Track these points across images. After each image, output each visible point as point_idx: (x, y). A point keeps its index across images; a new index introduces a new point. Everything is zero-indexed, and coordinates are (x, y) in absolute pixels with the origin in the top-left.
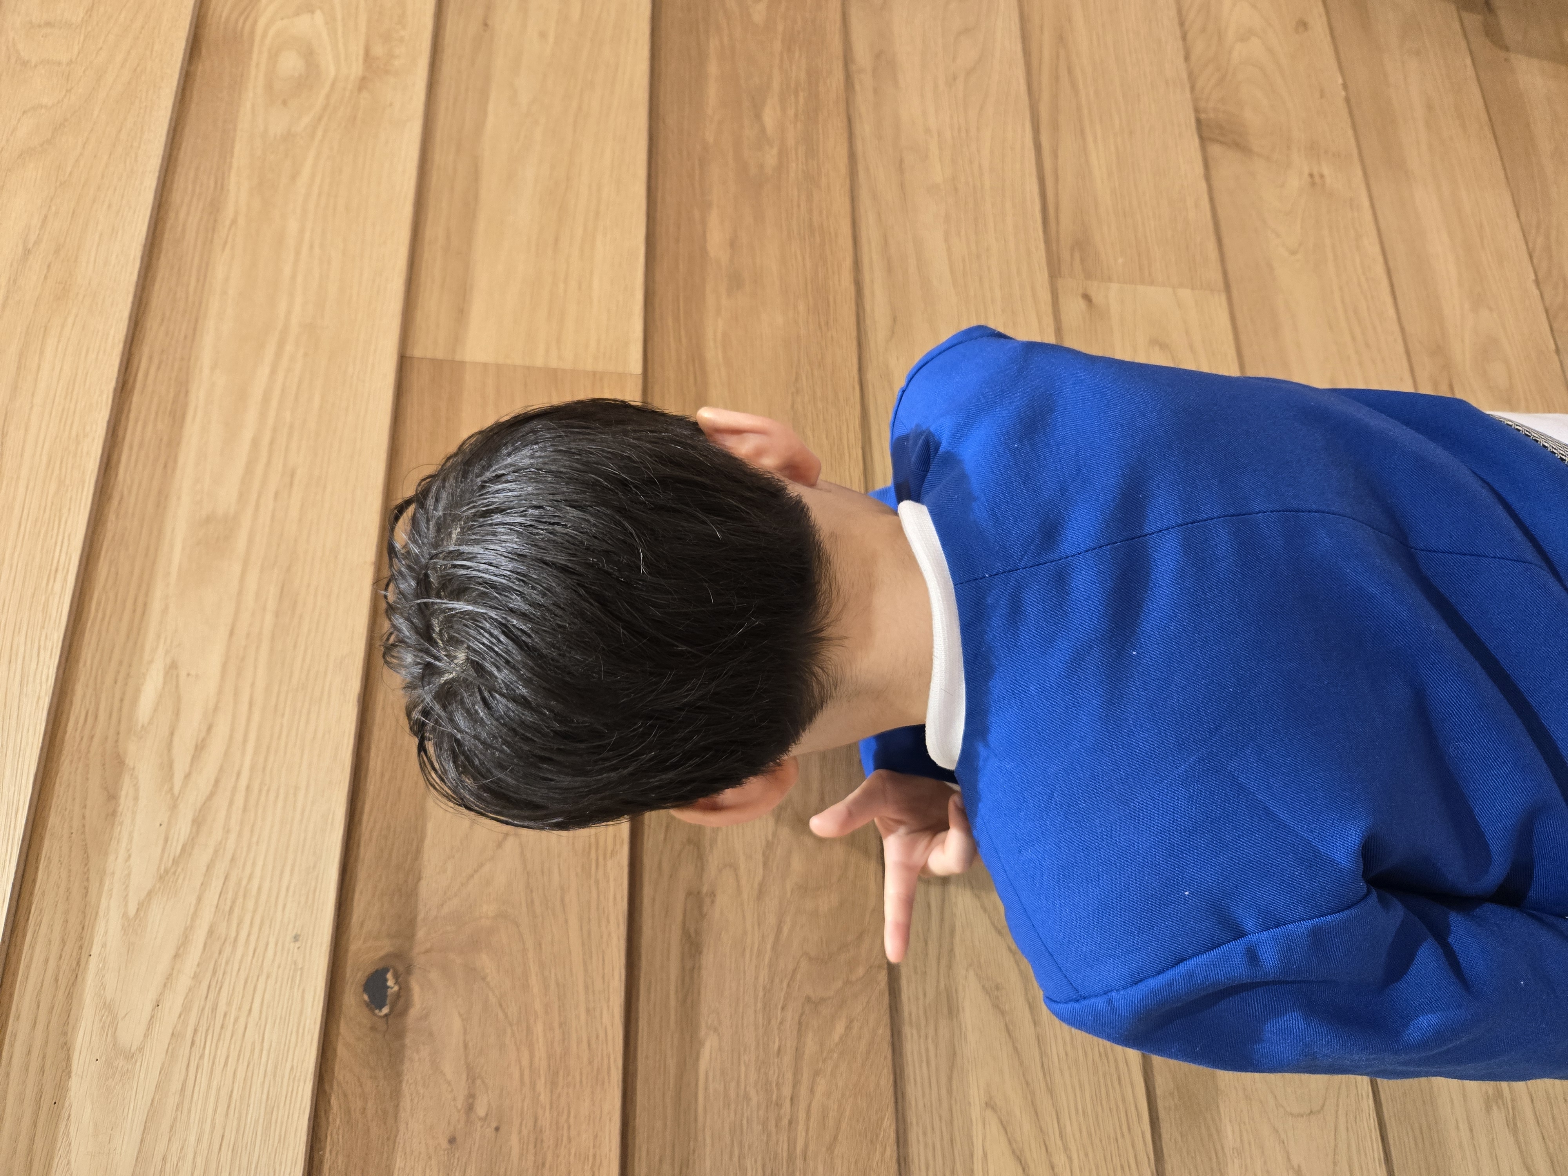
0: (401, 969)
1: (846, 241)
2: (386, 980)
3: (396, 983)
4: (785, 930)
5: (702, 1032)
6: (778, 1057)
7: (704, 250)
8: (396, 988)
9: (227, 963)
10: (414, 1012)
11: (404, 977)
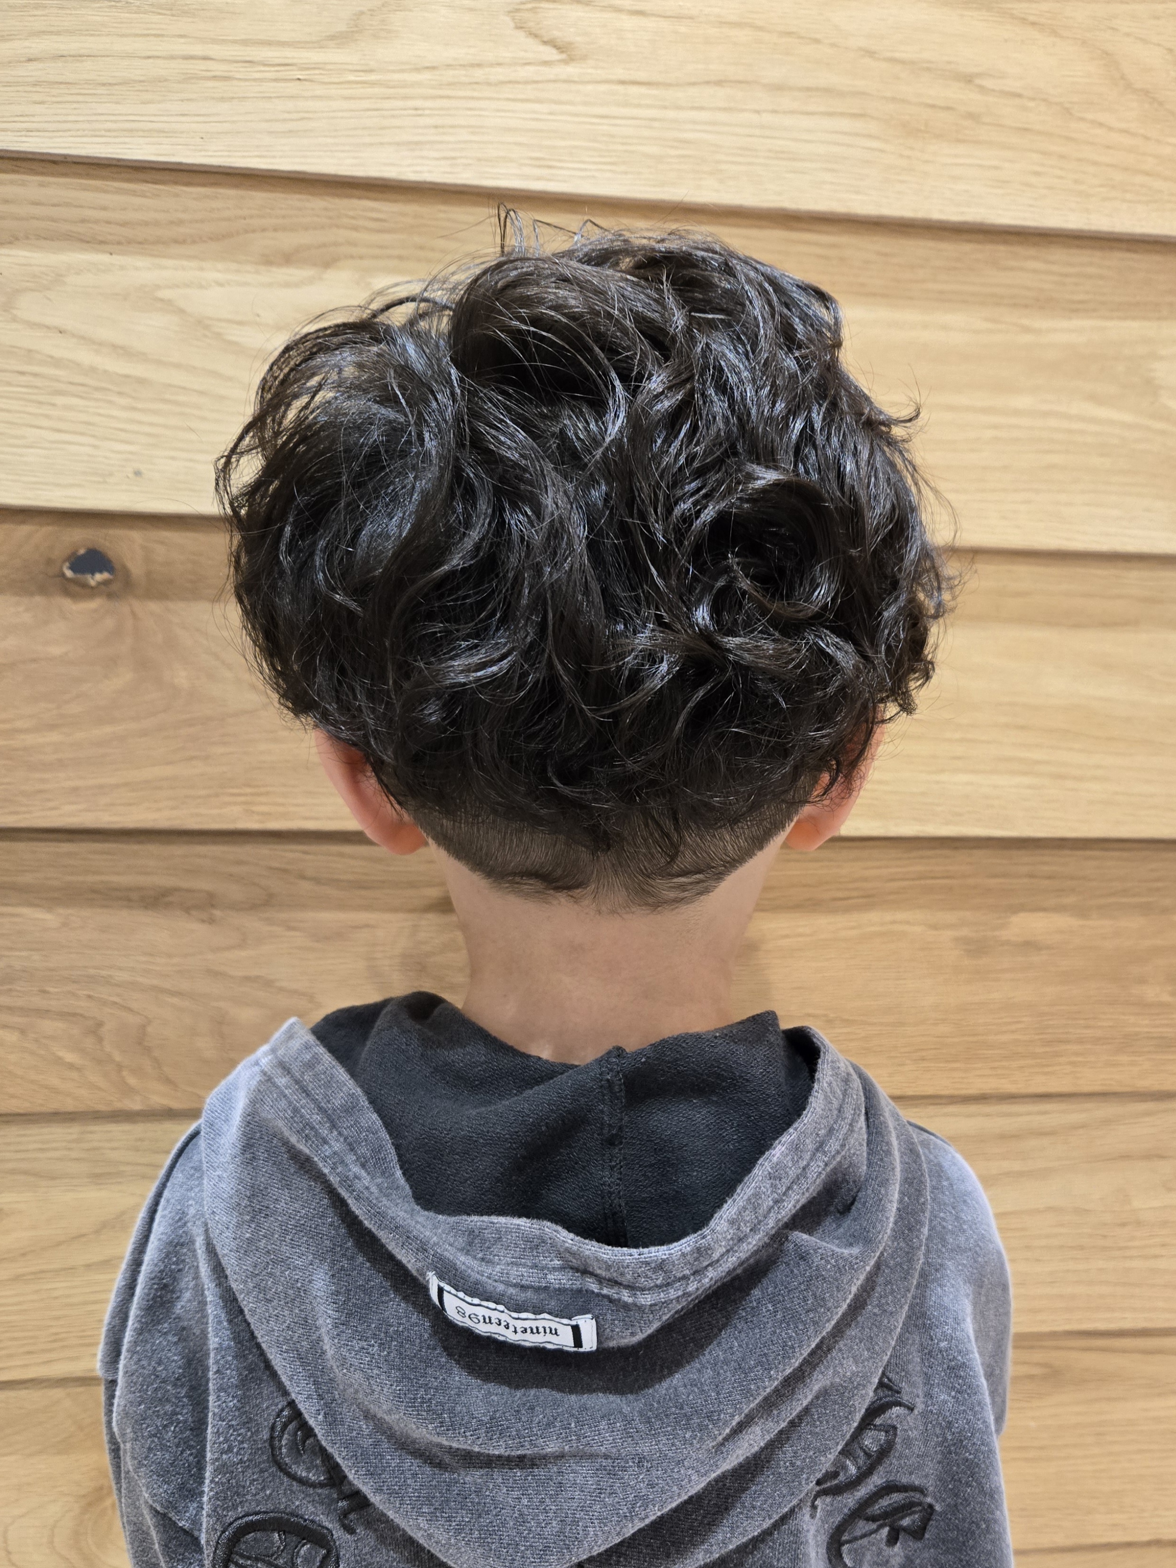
0: (115, 587)
1: (1039, 1085)
2: (101, 572)
3: (100, 584)
4: (175, 1000)
5: (61, 911)
6: (39, 991)
7: (1021, 908)
8: (92, 583)
9: (110, 402)
10: (67, 604)
11: (106, 591)
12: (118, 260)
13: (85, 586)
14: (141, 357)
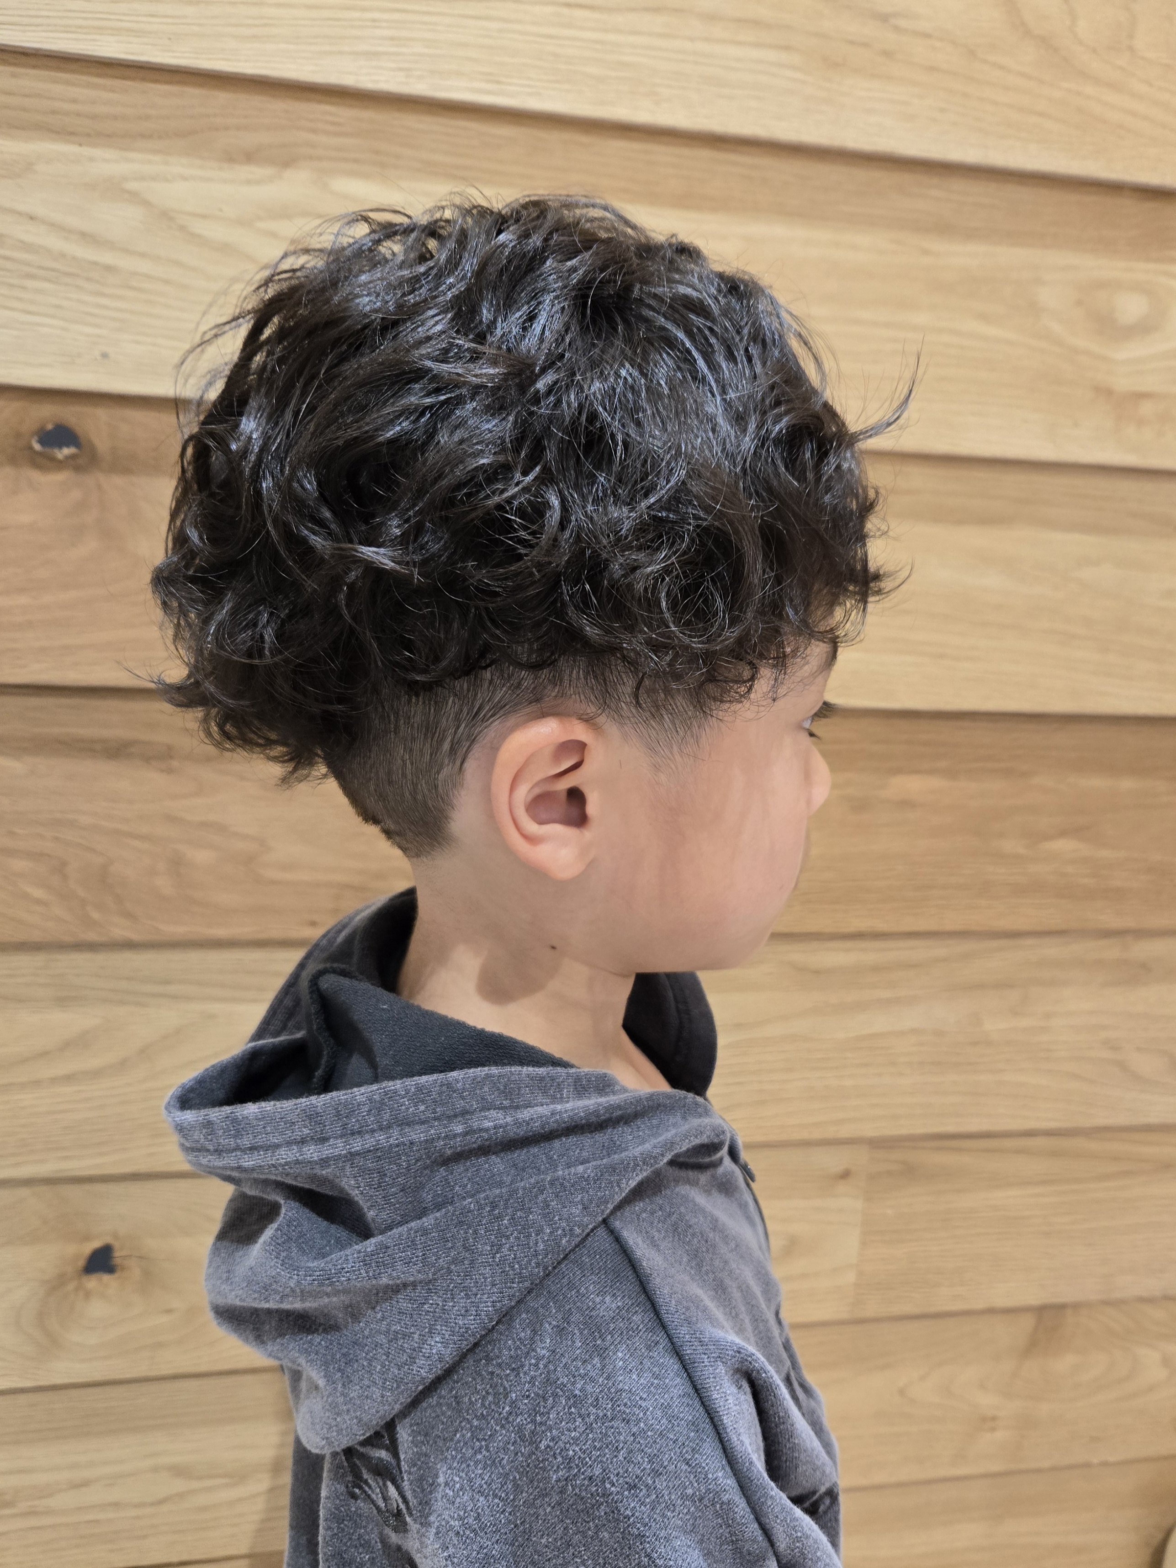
0: (80, 461)
2: (68, 446)
3: (67, 458)
4: (136, 843)
5: (28, 759)
6: (7, 832)
7: (898, 771)
8: (60, 456)
10: (36, 475)
11: (74, 465)
12: (87, 151)
13: (53, 459)
14: (109, 245)
